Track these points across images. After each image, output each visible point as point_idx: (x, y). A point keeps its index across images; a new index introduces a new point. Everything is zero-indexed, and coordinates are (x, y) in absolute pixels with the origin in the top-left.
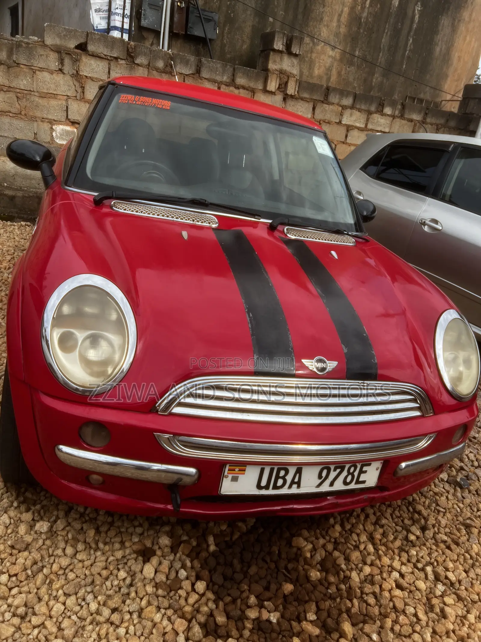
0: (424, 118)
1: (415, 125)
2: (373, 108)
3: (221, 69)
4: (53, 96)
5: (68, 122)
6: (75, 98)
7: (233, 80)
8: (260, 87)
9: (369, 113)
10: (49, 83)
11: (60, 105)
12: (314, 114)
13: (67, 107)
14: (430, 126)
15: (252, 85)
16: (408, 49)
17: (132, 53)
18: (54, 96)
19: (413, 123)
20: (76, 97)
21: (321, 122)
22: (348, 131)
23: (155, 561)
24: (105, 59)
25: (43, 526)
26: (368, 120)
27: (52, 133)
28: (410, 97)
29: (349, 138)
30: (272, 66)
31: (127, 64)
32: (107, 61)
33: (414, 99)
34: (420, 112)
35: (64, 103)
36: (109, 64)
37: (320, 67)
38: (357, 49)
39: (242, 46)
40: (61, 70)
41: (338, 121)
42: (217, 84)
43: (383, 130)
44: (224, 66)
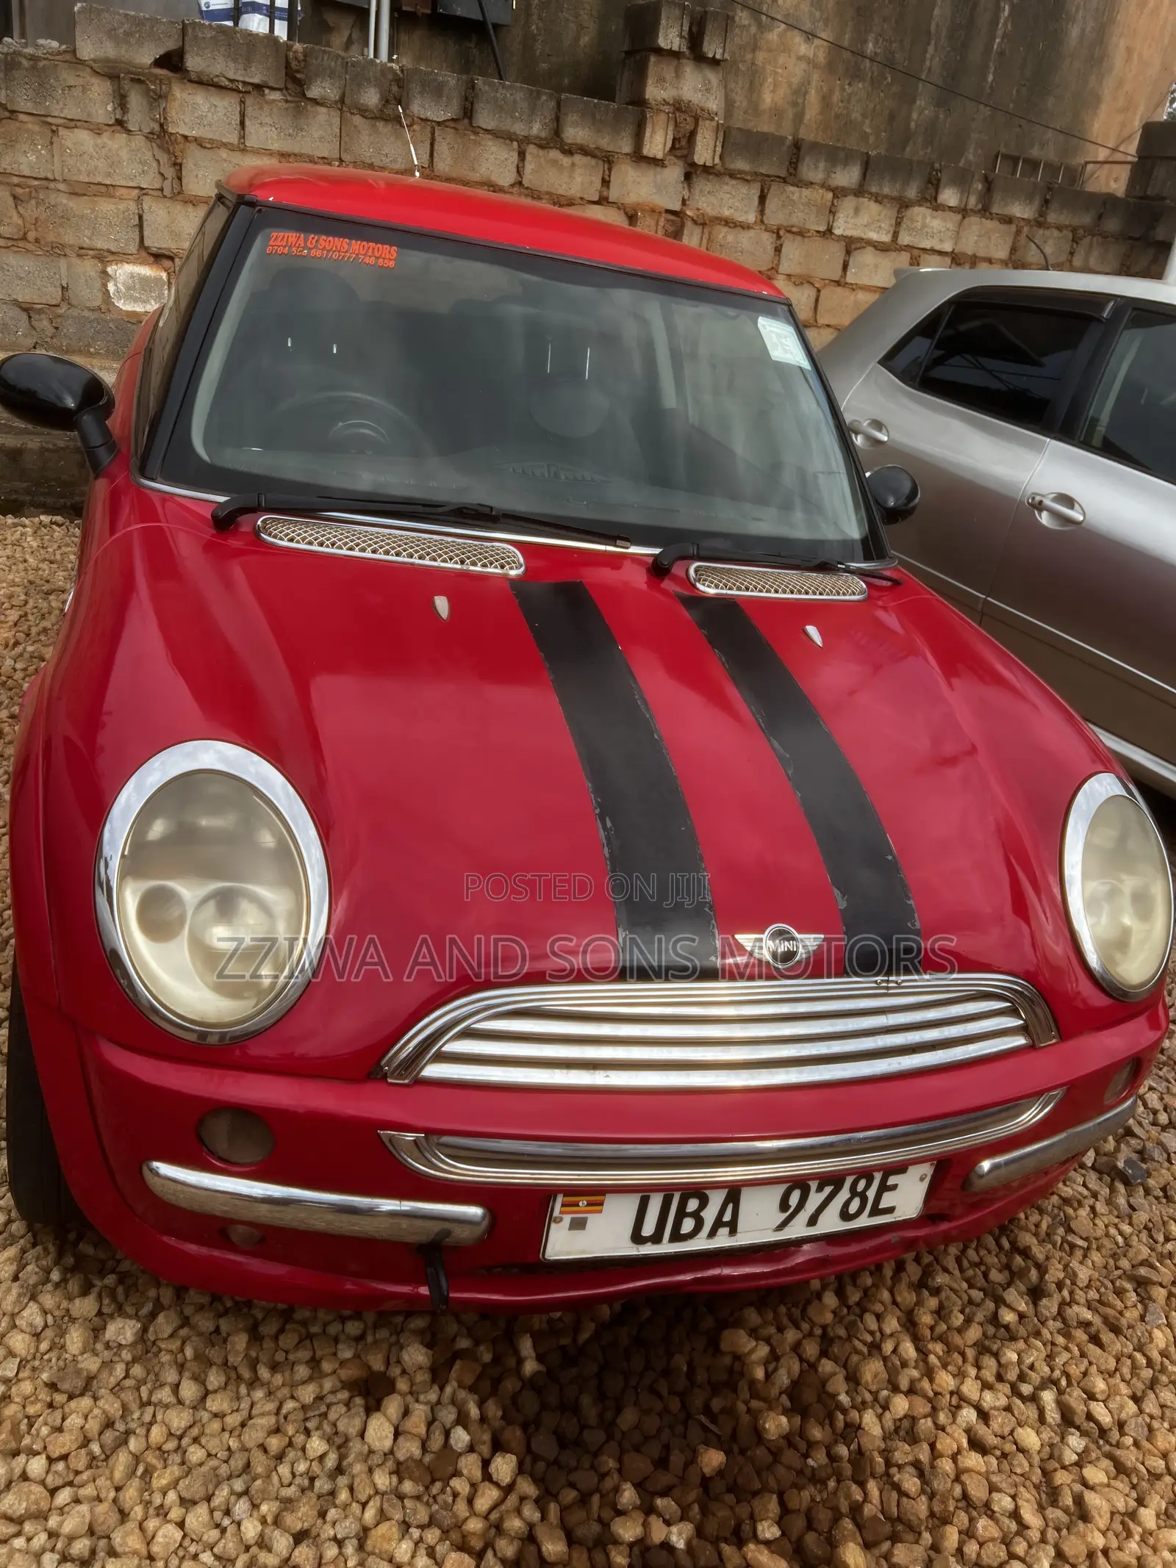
0: (1042, 214)
1: (1018, 232)
2: (912, 193)
3: (525, 105)
4: (103, 189)
5: (144, 254)
6: (159, 193)
7: (557, 132)
8: (627, 147)
9: (903, 205)
10: (91, 158)
11: (124, 212)
12: (762, 212)
13: (141, 217)
14: (1056, 233)
15: (605, 142)
16: (1000, 33)
17: (298, 71)
18: (108, 190)
19: (1013, 228)
20: (162, 190)
21: (781, 233)
22: (848, 252)
23: (393, 1406)
24: (232, 89)
25: (123, 1330)
26: (898, 224)
27: (105, 286)
28: (1005, 157)
29: (852, 270)
30: (654, 92)
31: (287, 101)
32: (235, 94)
33: (1015, 160)
34: (1030, 198)
35: (133, 206)
36: (242, 102)
37: (776, 85)
38: (871, 37)
39: (577, 39)
40: (120, 123)
41: (822, 228)
42: (515, 144)
43: (938, 247)
44: (534, 98)
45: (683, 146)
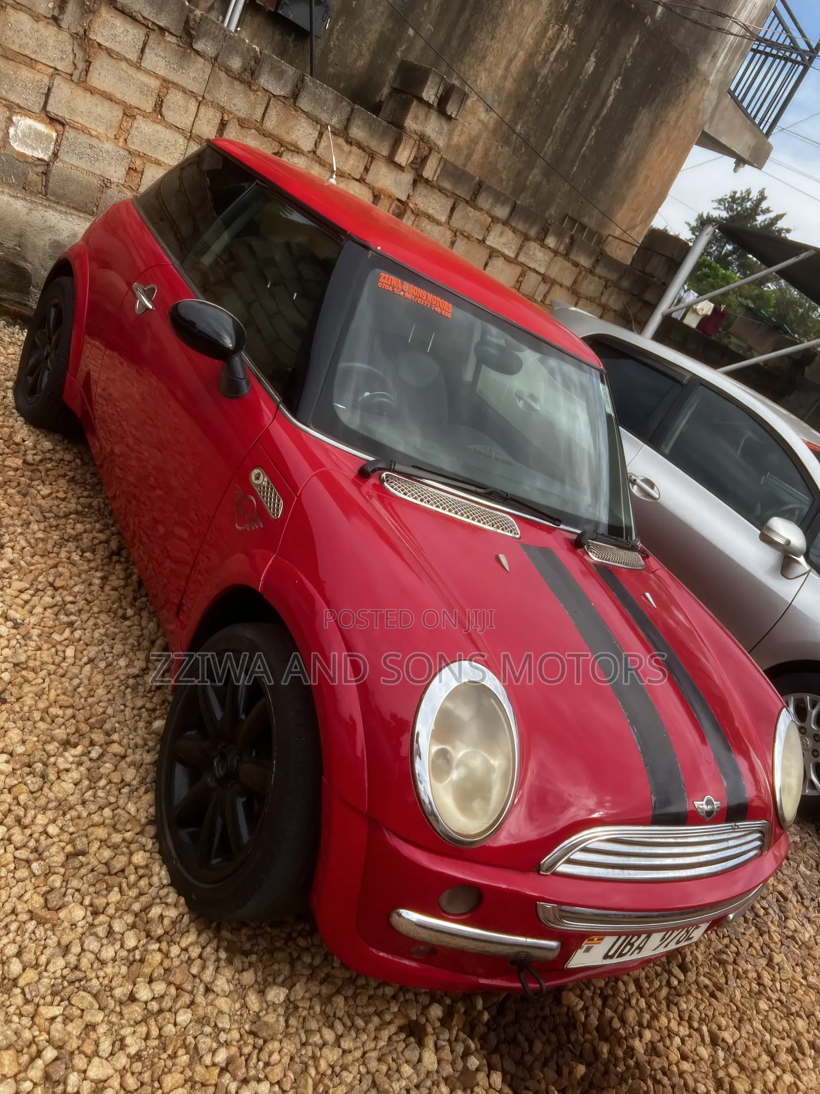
0: (594, 266)
1: (580, 273)
2: (533, 233)
3: (331, 104)
4: (28, 61)
5: (43, 115)
6: (69, 77)
7: (346, 128)
8: (385, 152)
9: (526, 238)
10: (26, 36)
11: (38, 81)
12: (450, 217)
13: (49, 89)
14: (597, 279)
15: (373, 144)
16: (587, 143)
17: (193, 29)
18: (31, 63)
19: (578, 270)
20: (71, 75)
21: (458, 234)
22: (490, 257)
23: (430, 1041)
24: (143, 24)
25: (277, 994)
26: (521, 248)
27: (7, 128)
28: (571, 218)
29: (489, 268)
30: (410, 123)
31: (179, 46)
32: (144, 28)
33: (574, 221)
34: (590, 255)
35: (46, 80)
36: (147, 35)
37: (462, 132)
38: (521, 122)
39: (356, 60)
40: (56, 20)
41: (480, 238)
42: (319, 126)
43: (537, 269)
44: (338, 101)
45: (419, 163)
